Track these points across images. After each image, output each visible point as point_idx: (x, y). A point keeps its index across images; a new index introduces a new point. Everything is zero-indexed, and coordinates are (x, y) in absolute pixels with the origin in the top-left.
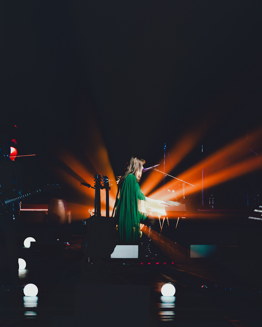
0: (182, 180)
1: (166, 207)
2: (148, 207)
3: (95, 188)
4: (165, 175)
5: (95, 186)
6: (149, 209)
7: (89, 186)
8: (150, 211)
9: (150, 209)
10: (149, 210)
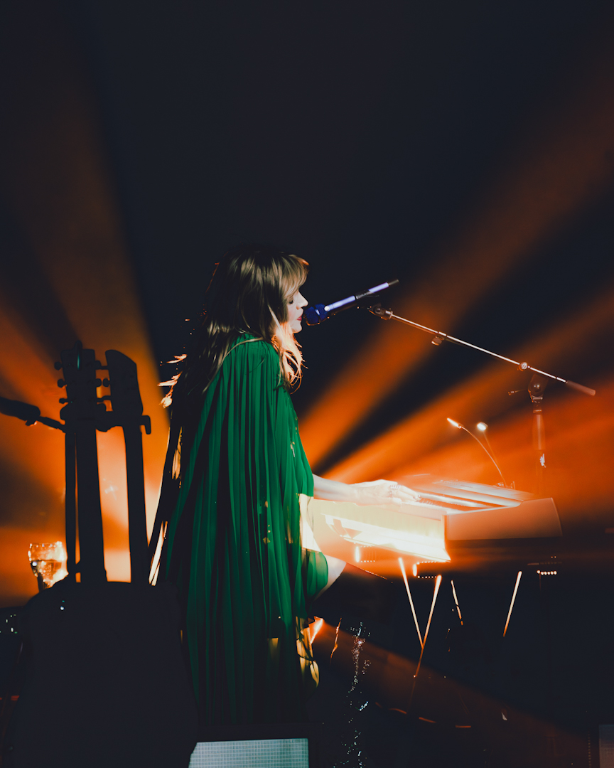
0: (524, 366)
1: (446, 517)
2: (337, 523)
3: (63, 422)
4: (433, 336)
5: (63, 413)
6: (344, 533)
7: (30, 414)
8: (351, 545)
9: (352, 533)
10: (347, 537)
